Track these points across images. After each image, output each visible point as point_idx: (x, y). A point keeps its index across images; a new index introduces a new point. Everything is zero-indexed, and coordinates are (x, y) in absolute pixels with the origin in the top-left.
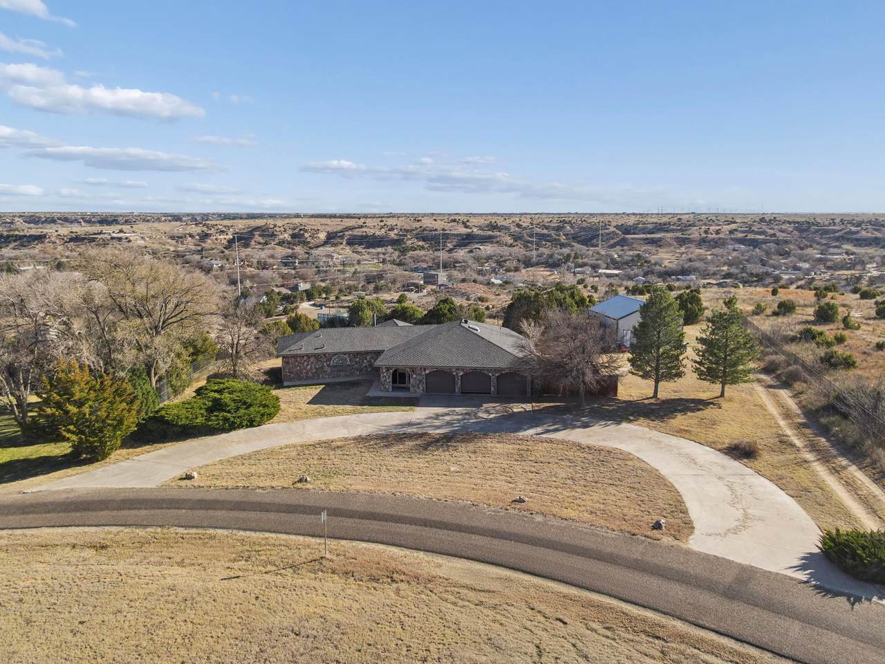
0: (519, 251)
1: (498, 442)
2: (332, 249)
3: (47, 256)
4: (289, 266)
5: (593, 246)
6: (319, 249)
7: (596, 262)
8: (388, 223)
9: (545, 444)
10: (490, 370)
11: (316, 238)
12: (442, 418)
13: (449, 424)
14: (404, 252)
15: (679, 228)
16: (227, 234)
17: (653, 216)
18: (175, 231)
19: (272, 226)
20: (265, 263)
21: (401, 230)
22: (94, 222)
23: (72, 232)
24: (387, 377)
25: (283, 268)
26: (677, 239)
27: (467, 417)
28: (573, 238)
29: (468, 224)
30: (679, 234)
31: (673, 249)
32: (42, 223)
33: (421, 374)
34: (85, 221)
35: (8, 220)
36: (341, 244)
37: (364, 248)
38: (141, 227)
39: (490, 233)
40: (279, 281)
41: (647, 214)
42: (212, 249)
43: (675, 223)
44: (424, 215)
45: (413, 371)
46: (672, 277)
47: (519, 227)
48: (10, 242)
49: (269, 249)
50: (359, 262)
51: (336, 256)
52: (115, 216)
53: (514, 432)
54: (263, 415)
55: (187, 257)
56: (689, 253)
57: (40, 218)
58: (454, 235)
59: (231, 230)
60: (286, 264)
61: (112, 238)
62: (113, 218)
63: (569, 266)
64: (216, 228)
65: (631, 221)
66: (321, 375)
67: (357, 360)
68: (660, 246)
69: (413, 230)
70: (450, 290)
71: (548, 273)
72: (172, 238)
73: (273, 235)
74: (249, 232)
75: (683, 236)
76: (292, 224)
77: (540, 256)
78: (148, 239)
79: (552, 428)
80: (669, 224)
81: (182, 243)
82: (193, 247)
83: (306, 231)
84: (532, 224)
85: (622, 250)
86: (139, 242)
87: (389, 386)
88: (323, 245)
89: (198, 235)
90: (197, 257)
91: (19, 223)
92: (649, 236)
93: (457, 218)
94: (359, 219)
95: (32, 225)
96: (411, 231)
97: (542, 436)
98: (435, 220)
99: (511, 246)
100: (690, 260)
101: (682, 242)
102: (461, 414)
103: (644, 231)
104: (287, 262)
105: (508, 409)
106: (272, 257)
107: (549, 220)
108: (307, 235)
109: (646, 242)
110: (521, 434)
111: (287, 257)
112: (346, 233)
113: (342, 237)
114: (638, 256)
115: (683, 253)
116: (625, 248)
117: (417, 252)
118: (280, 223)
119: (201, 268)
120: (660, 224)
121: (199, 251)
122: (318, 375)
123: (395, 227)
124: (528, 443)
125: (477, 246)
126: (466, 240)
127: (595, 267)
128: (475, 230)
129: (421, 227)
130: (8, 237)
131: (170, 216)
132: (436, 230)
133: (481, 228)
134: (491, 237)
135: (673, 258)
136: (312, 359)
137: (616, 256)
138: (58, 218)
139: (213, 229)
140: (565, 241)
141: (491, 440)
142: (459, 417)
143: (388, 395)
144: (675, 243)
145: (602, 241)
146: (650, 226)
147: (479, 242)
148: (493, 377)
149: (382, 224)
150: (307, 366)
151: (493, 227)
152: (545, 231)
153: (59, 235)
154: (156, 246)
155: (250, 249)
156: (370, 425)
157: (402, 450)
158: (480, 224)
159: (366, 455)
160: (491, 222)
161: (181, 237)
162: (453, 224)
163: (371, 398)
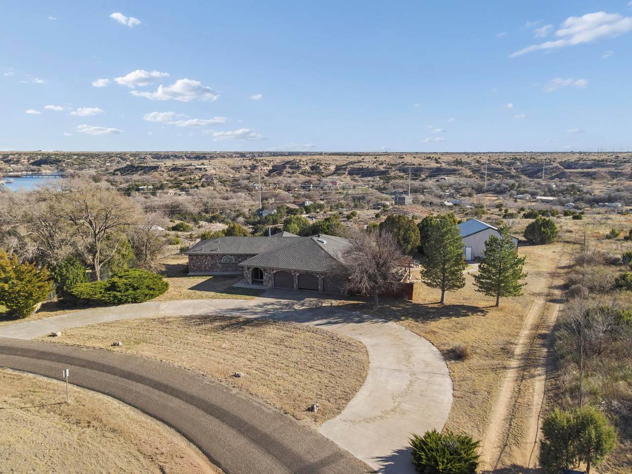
0: (476, 181)
2: (337, 177)
3: (156, 179)
4: (306, 189)
5: (537, 178)
6: (329, 177)
7: (535, 190)
8: (380, 160)
10: (317, 273)
11: (328, 169)
12: (266, 306)
13: (265, 311)
14: (388, 180)
15: (614, 164)
16: (268, 166)
17: (596, 154)
18: (236, 164)
19: (298, 161)
20: (290, 187)
21: (388, 164)
22: (192, 158)
23: (174, 165)
24: (248, 274)
25: (302, 190)
26: (610, 173)
28: (522, 171)
29: (439, 160)
30: (613, 169)
31: (606, 181)
32: (162, 158)
33: (270, 273)
34: (186, 158)
35: (143, 157)
36: (344, 174)
37: (360, 177)
38: (216, 162)
39: (455, 167)
40: (292, 199)
41: (590, 153)
42: (257, 176)
43: (612, 160)
44: (406, 154)
45: (265, 271)
46: (600, 204)
47: (478, 163)
48: (138, 171)
49: (294, 177)
50: (354, 187)
51: (338, 182)
53: (304, 321)
54: (146, 295)
55: (240, 181)
56: (619, 185)
57: (161, 155)
58: (427, 168)
59: (272, 163)
60: (304, 188)
61: (196, 169)
62: (203, 155)
63: (512, 194)
64: (262, 161)
65: (573, 159)
66: (215, 269)
67: (240, 260)
68: (594, 179)
69: (397, 165)
70: (396, 209)
71: (495, 198)
72: (233, 168)
73: (298, 168)
74: (283, 165)
75: (616, 171)
76: (312, 159)
77: (490, 185)
78: (217, 169)
80: (606, 160)
81: (239, 172)
82: (245, 175)
83: (321, 165)
84: (489, 160)
85: (560, 181)
86: (212, 171)
87: (250, 281)
88: (332, 175)
89: (250, 166)
90: (246, 182)
91: (148, 159)
92: (585, 170)
93: (431, 156)
94: (360, 156)
95: (156, 160)
96: (395, 165)
98: (415, 157)
99: (470, 177)
100: (618, 190)
101: (614, 175)
103: (583, 166)
104: (305, 186)
106: (295, 182)
107: (504, 158)
108: (321, 167)
109: (582, 175)
111: (305, 182)
112: (348, 166)
113: (345, 169)
114: (573, 186)
115: (614, 184)
116: (563, 179)
117: (397, 181)
118: (304, 158)
119: (248, 189)
120: (598, 161)
121: (248, 177)
122: (213, 269)
123: (384, 162)
125: (443, 177)
126: (436, 172)
127: (534, 194)
128: (444, 165)
129: (403, 162)
130: (138, 167)
131: (239, 154)
132: (414, 165)
133: (449, 164)
134: (455, 170)
135: (605, 188)
136: (209, 258)
137: (554, 186)
138: (172, 156)
139: (260, 163)
140: (514, 174)
142: (278, 307)
143: (247, 287)
144: (608, 176)
145: (546, 173)
146: (589, 163)
147: (445, 174)
148: (320, 279)
149: (375, 160)
150: (205, 262)
151: (458, 163)
152: (499, 166)
153: (166, 166)
154: (222, 174)
155: (282, 177)
156: (213, 308)
157: (206, 328)
158: (448, 160)
159: (179, 330)
160: (457, 159)
161: (238, 168)
162: (428, 160)
163: (233, 288)
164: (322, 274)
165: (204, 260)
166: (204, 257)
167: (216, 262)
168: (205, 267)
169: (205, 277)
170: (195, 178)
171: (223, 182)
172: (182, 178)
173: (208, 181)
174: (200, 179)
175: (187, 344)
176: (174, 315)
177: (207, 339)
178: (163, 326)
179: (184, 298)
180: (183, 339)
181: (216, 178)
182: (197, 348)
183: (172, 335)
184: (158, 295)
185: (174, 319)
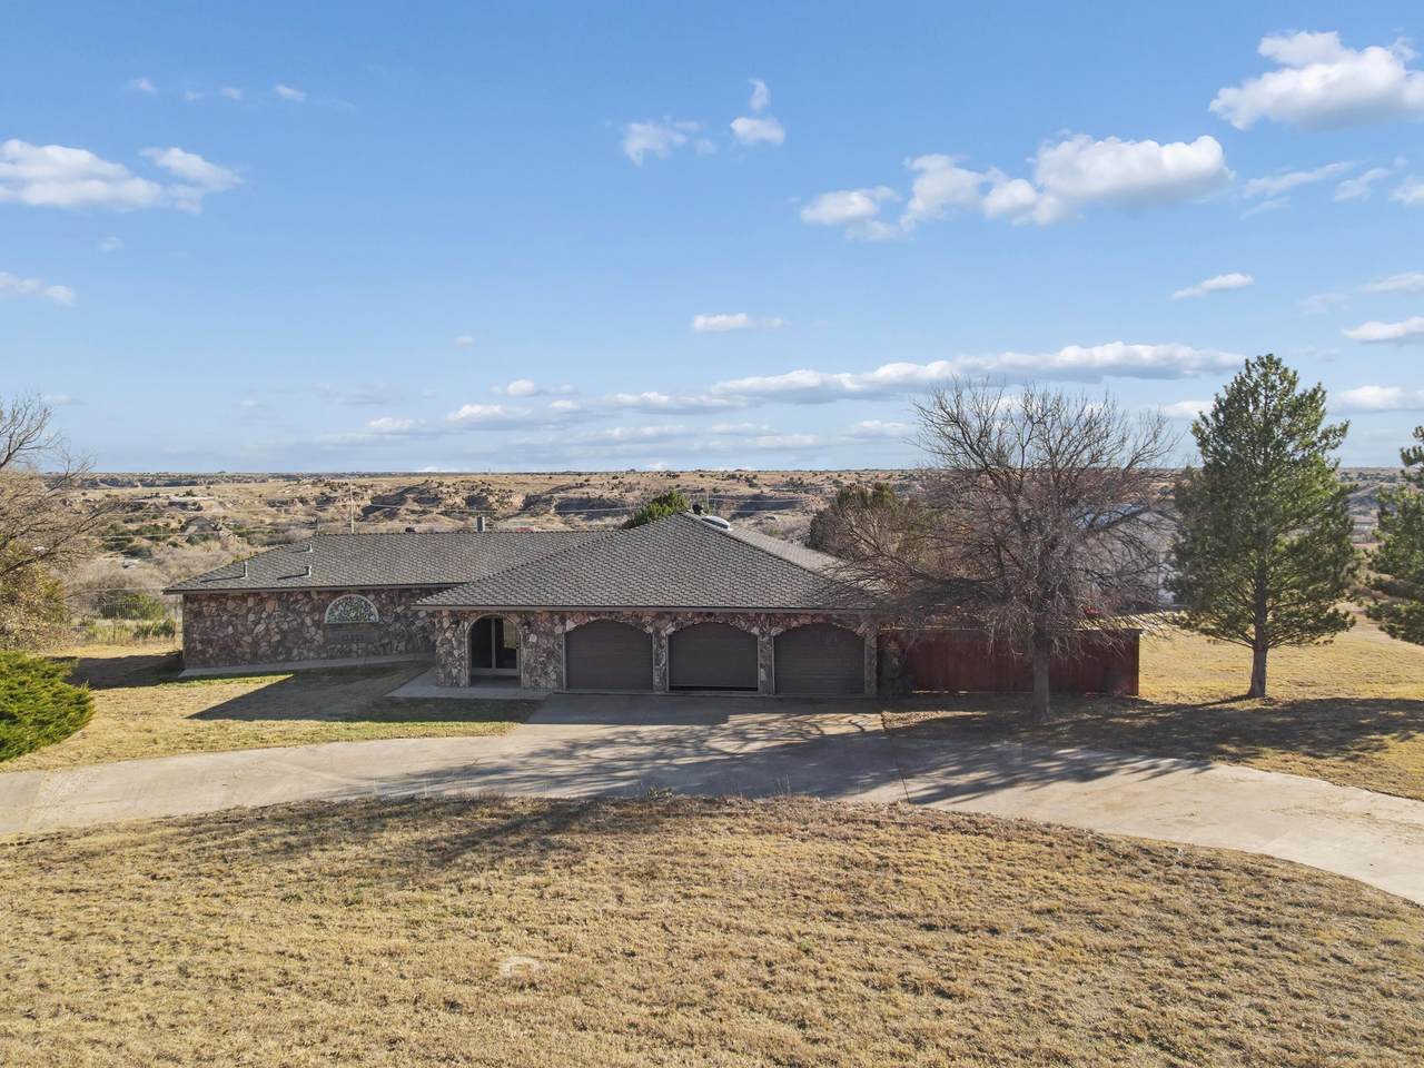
1: (760, 831)
2: (532, 520)
6: (510, 521)
9: (953, 838)
10: (756, 616)
11: (507, 503)
12: (586, 752)
13: (602, 770)
16: (362, 498)
18: (279, 494)
19: (436, 487)
21: (646, 489)
23: (108, 497)
24: (454, 644)
27: (670, 749)
29: (755, 481)
32: (77, 486)
33: (550, 634)
34: (143, 484)
36: (547, 512)
37: (584, 519)
38: (227, 490)
39: (791, 494)
42: (333, 520)
45: (527, 622)
49: (429, 521)
52: (194, 478)
53: (824, 794)
55: (291, 532)
57: (74, 480)
58: (732, 498)
59: (370, 492)
61: (171, 504)
64: (345, 488)
66: (295, 652)
67: (399, 610)
72: (272, 504)
73: (436, 499)
74: (397, 494)
76: (468, 481)
78: (229, 506)
79: (962, 780)
81: (287, 512)
82: (304, 518)
83: (491, 493)
86: (215, 510)
87: (462, 672)
88: (517, 515)
89: (315, 499)
93: (737, 473)
94: (579, 475)
97: (932, 806)
98: (702, 476)
102: (656, 742)
105: (805, 728)
107: (888, 476)
108: (491, 499)
110: (852, 802)
112: (555, 496)
113: (548, 502)
118: (449, 480)
121: (312, 523)
122: (289, 652)
123: (637, 487)
124: (882, 835)
125: (769, 515)
126: (752, 506)
128: (766, 490)
129: (678, 486)
132: (703, 490)
133: (774, 487)
134: (791, 501)
136: (270, 606)
138: (102, 481)
139: (340, 491)
141: (729, 822)
142: (643, 750)
143: (456, 696)
147: (773, 509)
148: (765, 635)
149: (615, 482)
150: (257, 623)
151: (796, 486)
153: (86, 501)
154: (241, 516)
155: (397, 521)
156: (328, 776)
157: (340, 867)
158: (773, 482)
159: (157, 891)
160: (792, 479)
161: (286, 503)
162: (731, 481)
163: (396, 703)
164: (772, 616)
165: (251, 617)
166: (251, 602)
167: (303, 622)
168: (256, 643)
169: (259, 679)
170: (168, 525)
171: (241, 532)
172: (133, 527)
173: (208, 530)
174: (183, 529)
175: (234, 981)
176: (124, 820)
177: (367, 930)
178: (51, 880)
179: (174, 750)
180: (195, 947)
181: (228, 526)
182: (323, 1010)
183: (115, 929)
184: (33, 747)
185: (121, 837)
